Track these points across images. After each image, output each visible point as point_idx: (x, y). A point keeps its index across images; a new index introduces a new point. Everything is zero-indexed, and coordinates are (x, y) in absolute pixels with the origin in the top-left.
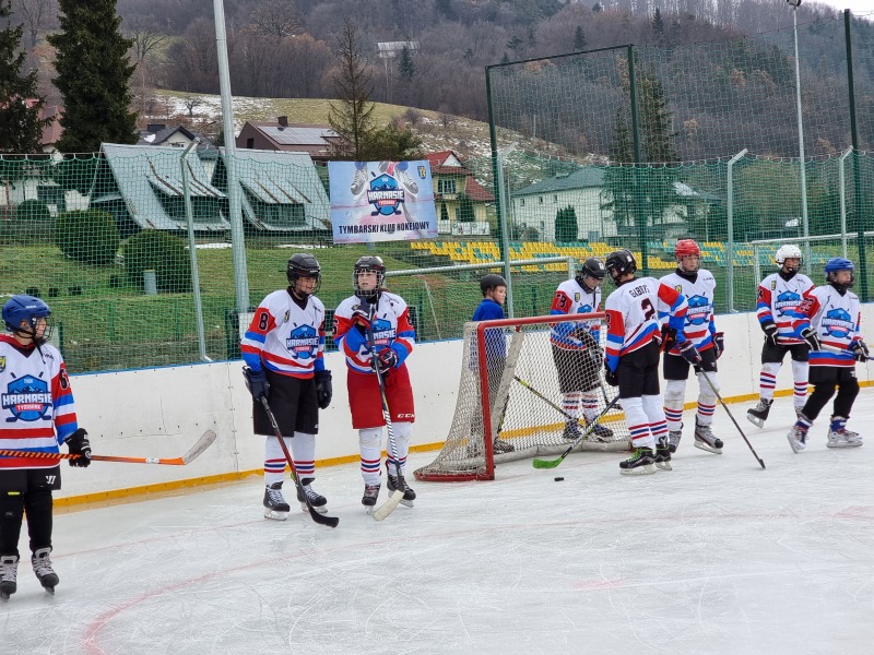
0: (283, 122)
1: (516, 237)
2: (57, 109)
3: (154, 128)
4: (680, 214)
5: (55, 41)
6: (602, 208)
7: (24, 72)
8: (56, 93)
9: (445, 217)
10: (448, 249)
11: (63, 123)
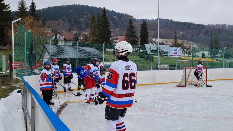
0: (166, 42)
1: (196, 57)
2: (140, 40)
3: (151, 42)
4: (220, 55)
5: (140, 32)
6: (208, 53)
7: (136, 36)
8: (140, 38)
9: (187, 54)
10: (186, 58)
11: (140, 42)
